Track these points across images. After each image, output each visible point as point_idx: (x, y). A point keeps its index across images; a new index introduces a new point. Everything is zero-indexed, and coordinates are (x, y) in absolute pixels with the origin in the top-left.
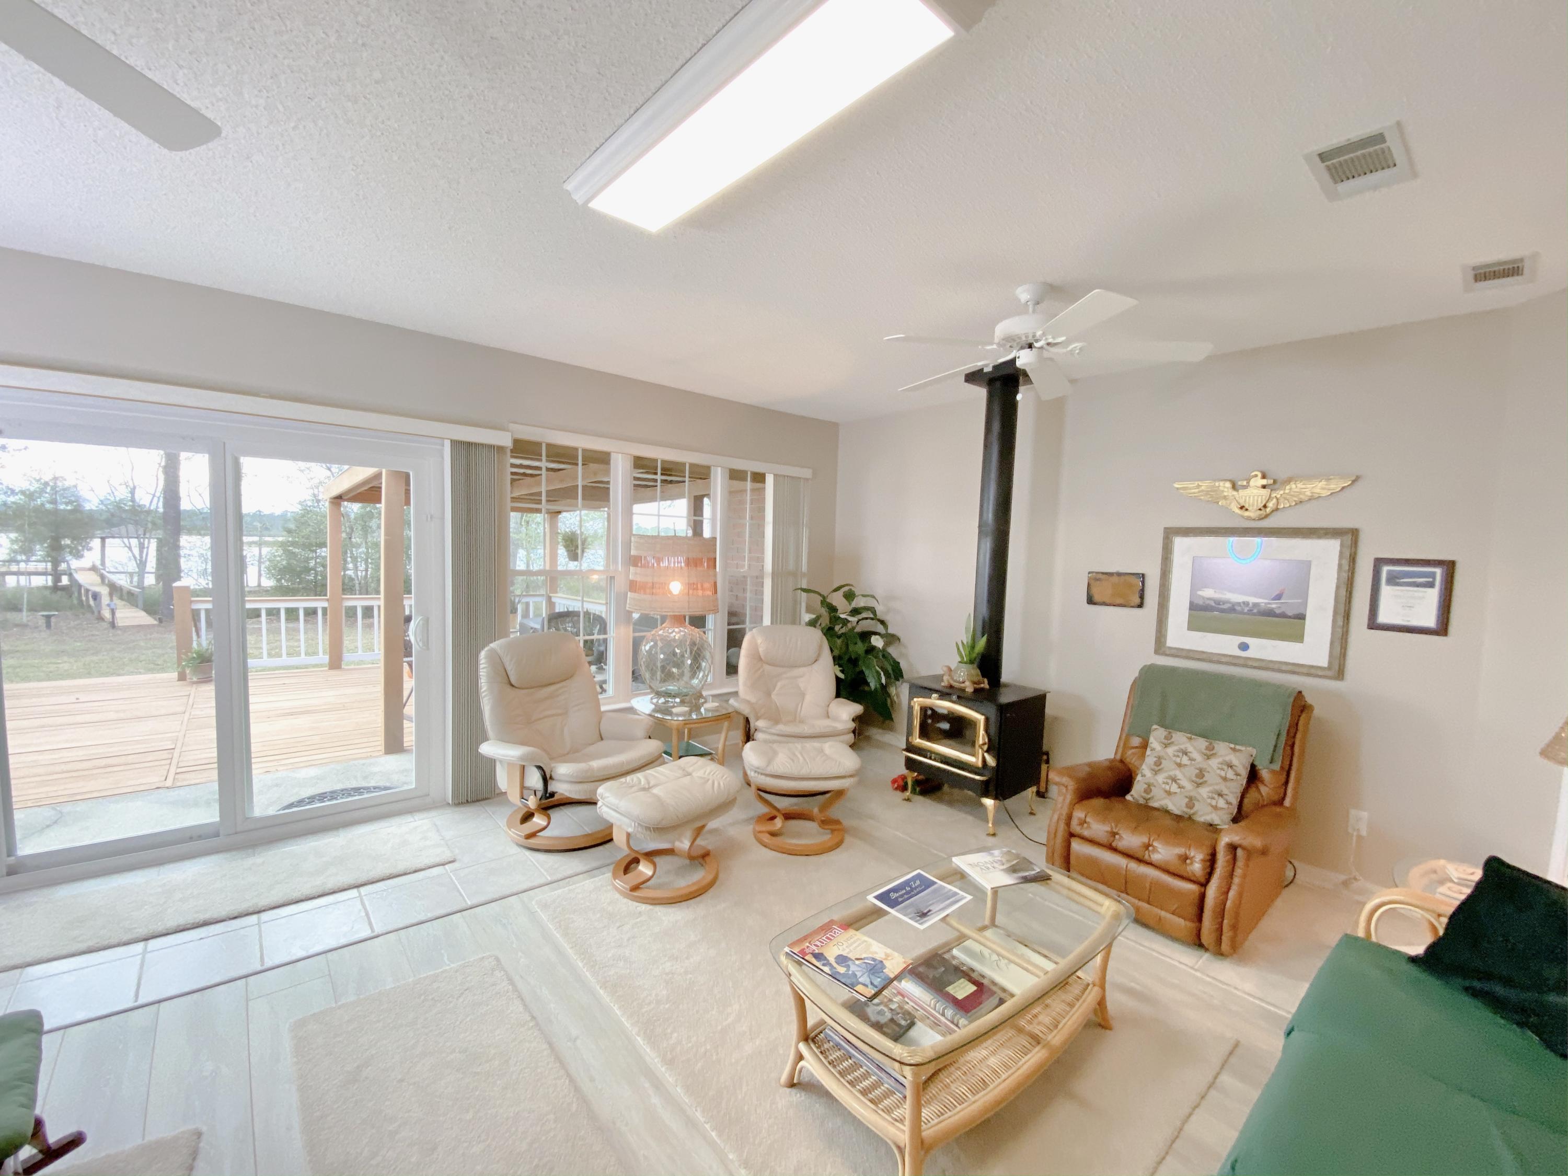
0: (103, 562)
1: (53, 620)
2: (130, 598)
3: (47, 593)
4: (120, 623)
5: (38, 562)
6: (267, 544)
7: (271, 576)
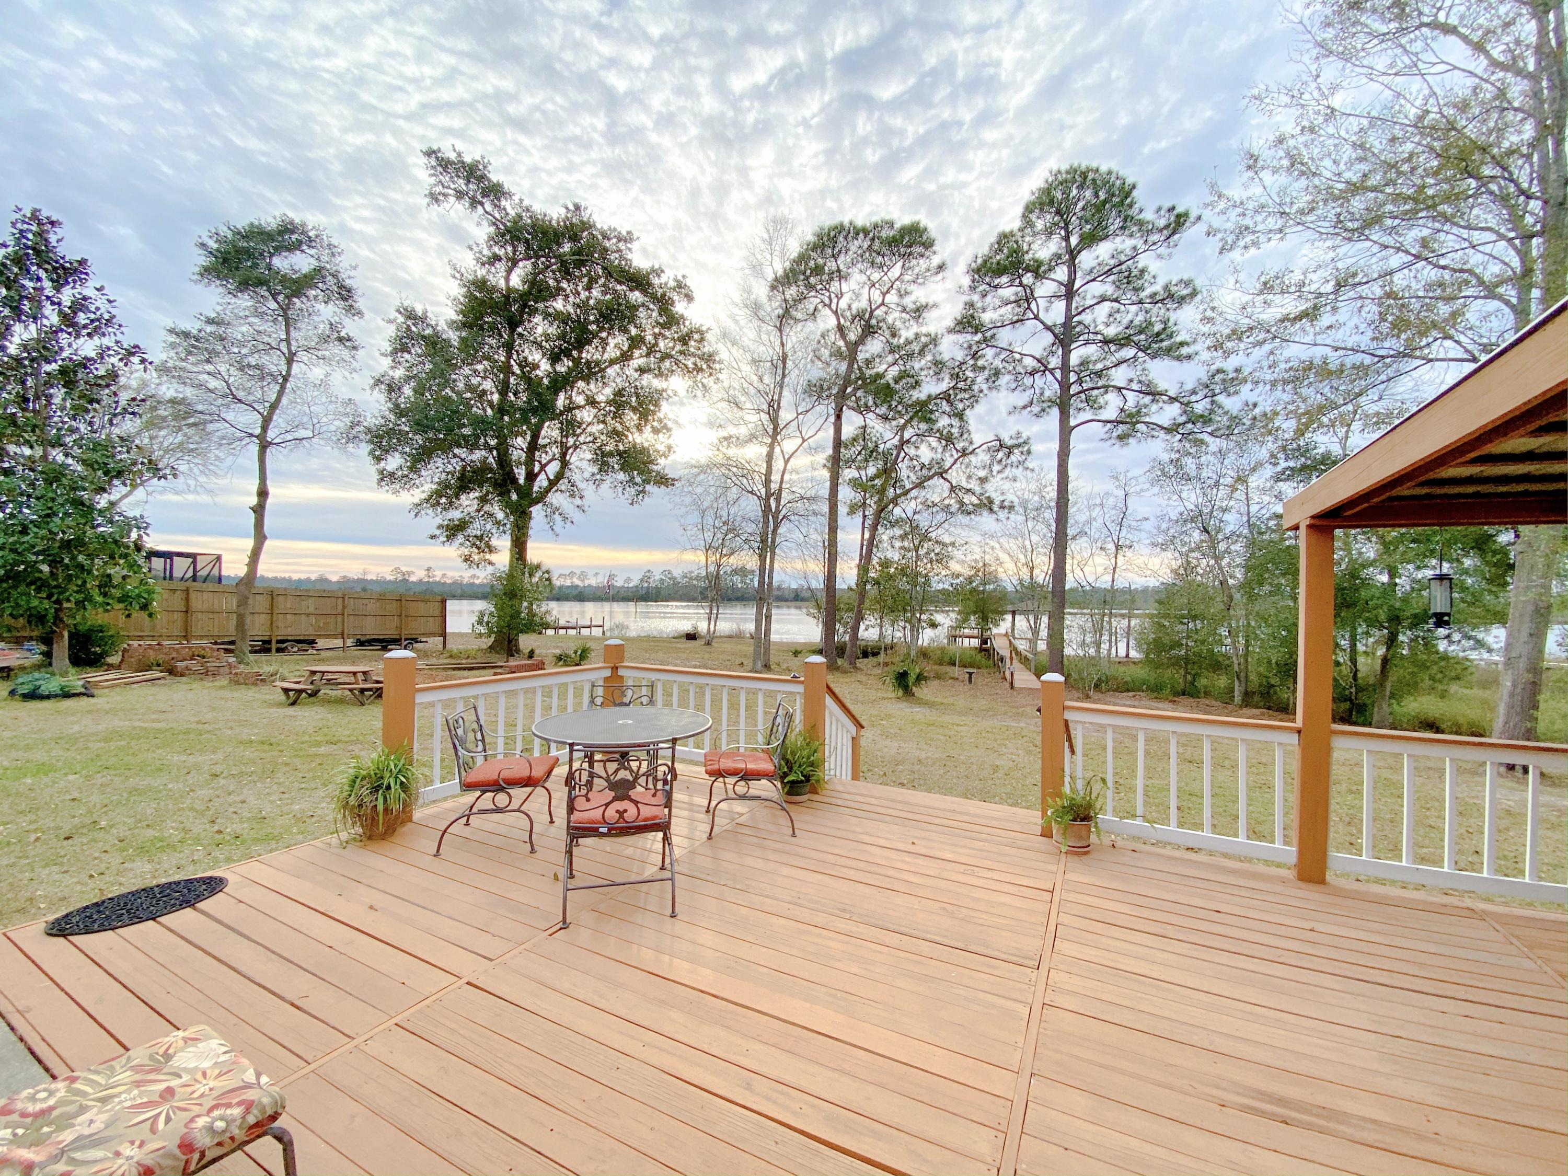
0: (1013, 630)
1: (973, 676)
2: (1025, 661)
3: (973, 653)
4: (1017, 684)
5: (972, 628)
6: (1137, 616)
7: (1139, 646)
